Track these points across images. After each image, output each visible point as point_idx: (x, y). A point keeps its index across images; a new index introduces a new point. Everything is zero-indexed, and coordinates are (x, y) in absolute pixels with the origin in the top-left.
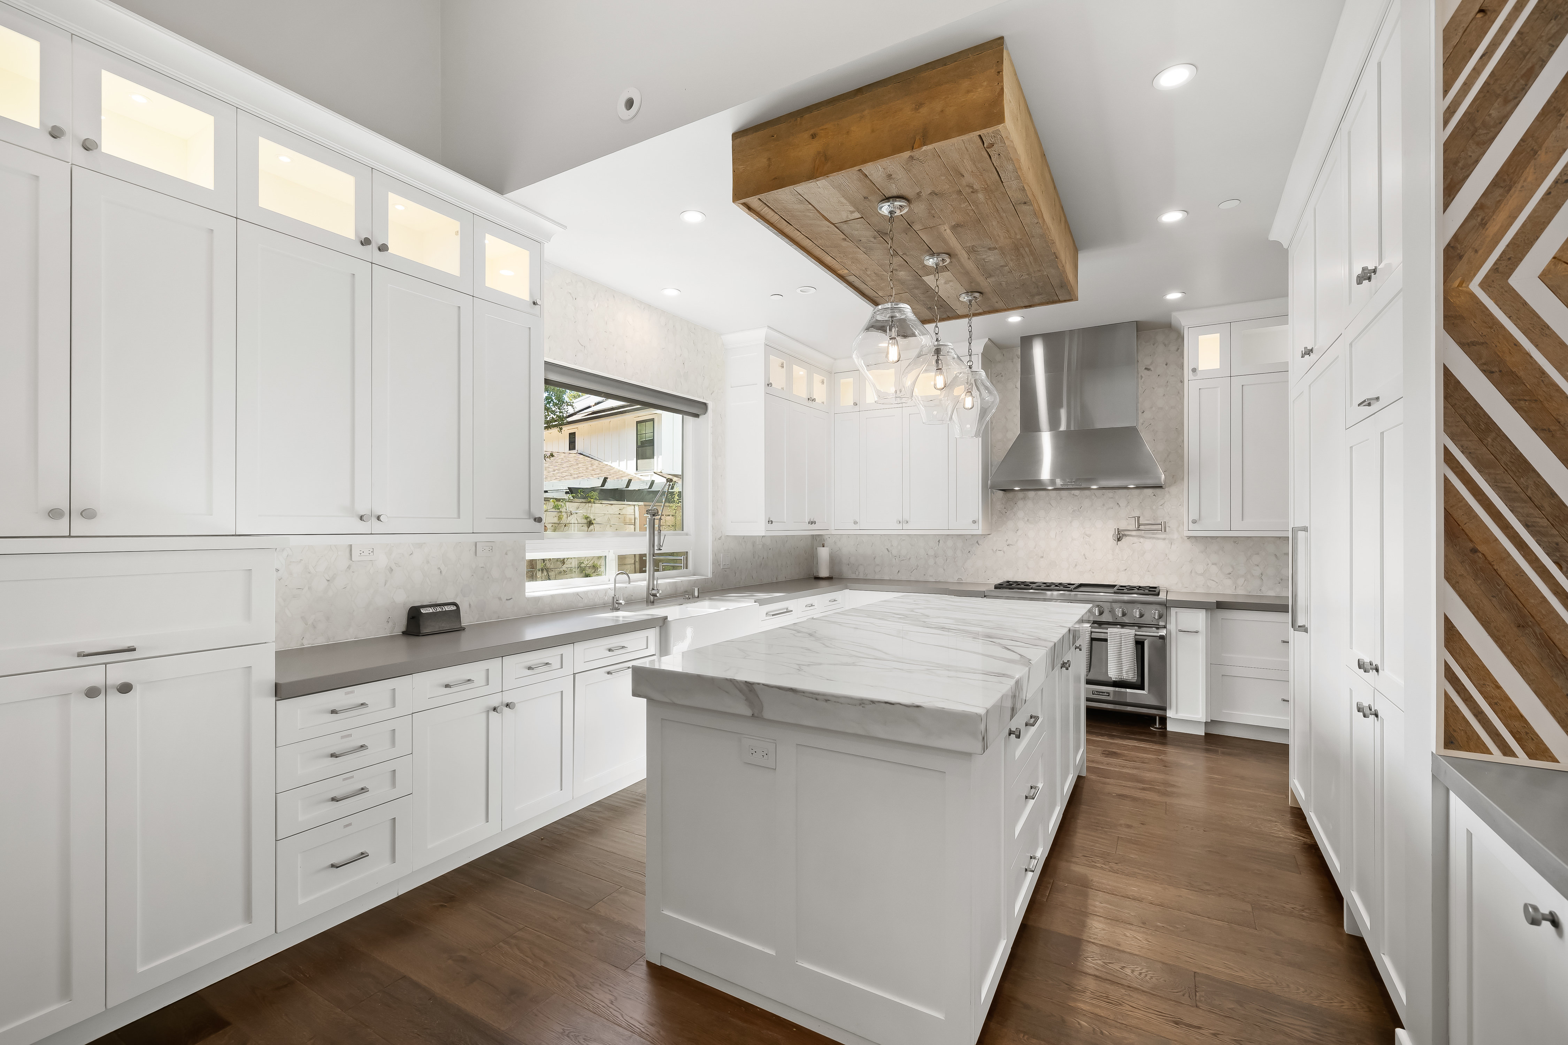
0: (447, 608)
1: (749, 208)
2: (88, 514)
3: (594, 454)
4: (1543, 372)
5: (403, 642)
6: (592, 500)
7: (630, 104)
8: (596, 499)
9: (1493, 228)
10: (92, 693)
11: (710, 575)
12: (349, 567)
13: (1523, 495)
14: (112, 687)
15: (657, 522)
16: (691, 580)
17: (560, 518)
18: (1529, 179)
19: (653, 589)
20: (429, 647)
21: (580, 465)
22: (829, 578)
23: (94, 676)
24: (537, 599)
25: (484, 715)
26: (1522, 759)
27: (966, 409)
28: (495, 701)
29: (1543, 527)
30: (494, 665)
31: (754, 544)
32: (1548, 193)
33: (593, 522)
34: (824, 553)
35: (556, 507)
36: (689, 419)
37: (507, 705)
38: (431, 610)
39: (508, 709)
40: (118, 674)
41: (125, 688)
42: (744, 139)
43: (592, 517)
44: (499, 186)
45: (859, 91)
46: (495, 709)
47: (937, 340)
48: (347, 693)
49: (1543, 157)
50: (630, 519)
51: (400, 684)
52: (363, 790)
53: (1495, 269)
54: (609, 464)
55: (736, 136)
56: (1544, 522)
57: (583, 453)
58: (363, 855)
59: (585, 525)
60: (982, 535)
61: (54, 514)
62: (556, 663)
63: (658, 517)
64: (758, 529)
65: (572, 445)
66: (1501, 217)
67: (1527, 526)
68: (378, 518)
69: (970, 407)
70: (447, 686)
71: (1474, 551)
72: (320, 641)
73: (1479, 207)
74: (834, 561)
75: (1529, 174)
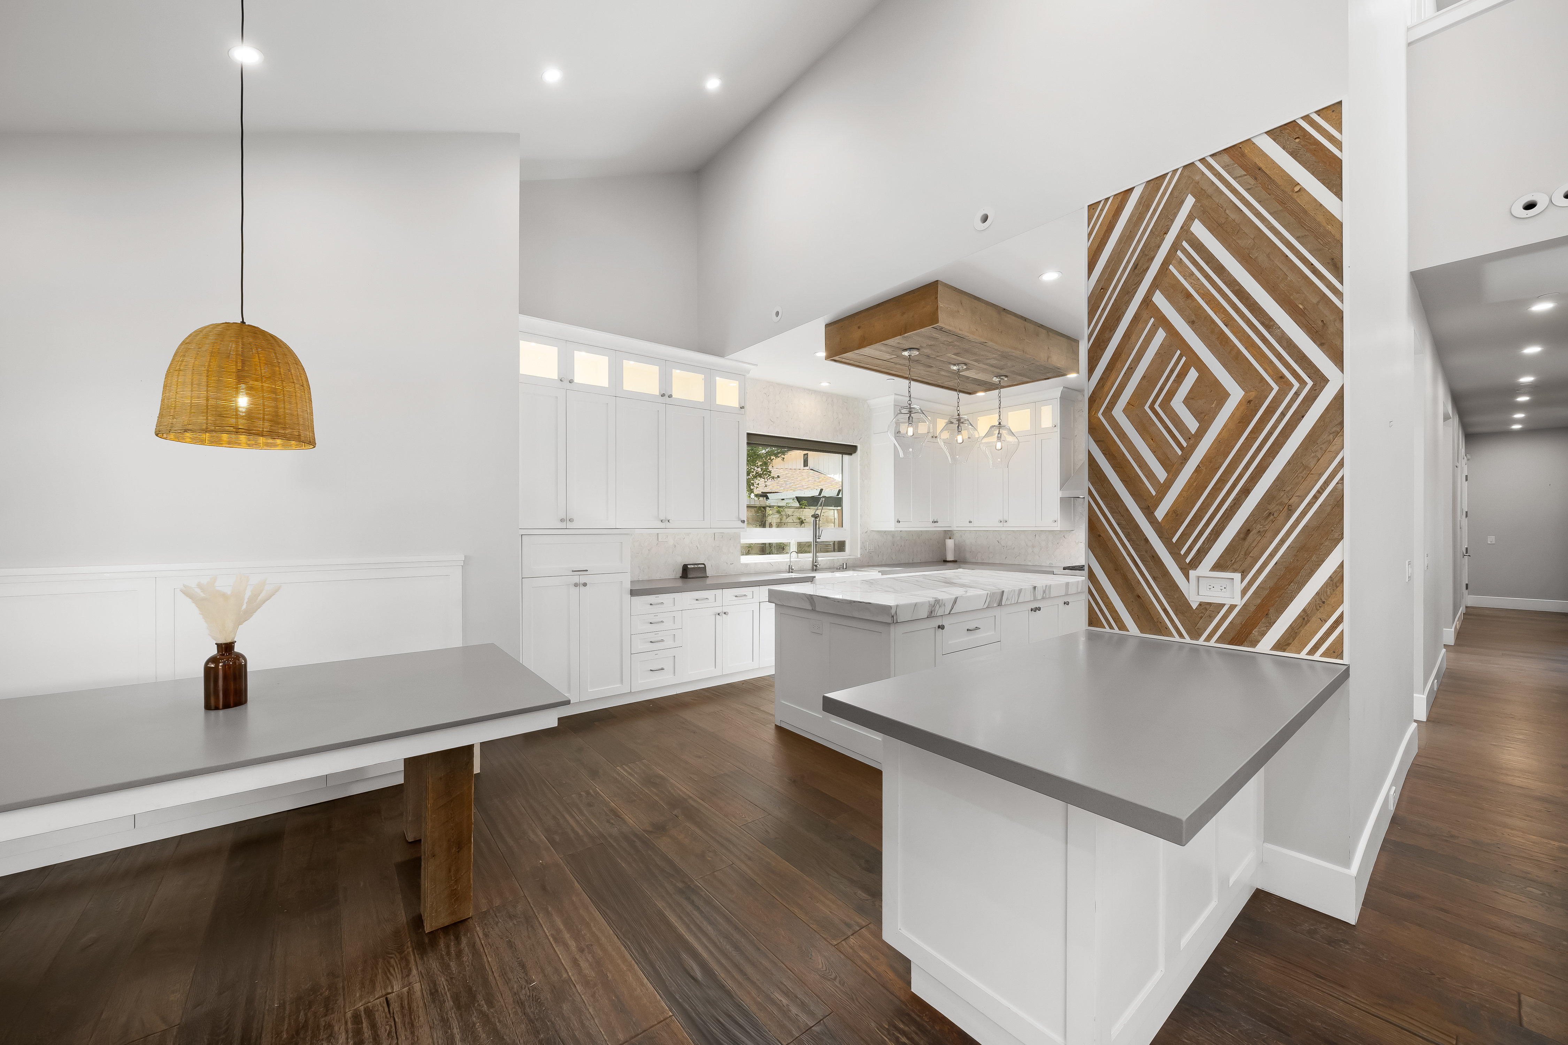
0: (700, 566)
1: (835, 361)
2: (571, 520)
3: (821, 470)
4: (1124, 454)
5: (681, 580)
6: (803, 506)
7: (777, 314)
8: (806, 506)
9: (1106, 388)
10: (576, 585)
11: (859, 556)
12: (657, 544)
13: (1117, 510)
14: (581, 584)
15: (818, 522)
16: (844, 558)
17: (781, 520)
18: (1119, 367)
19: (815, 562)
20: (691, 583)
21: (810, 478)
22: (954, 561)
23: (576, 579)
24: (746, 565)
25: (714, 616)
26: (1116, 630)
27: (997, 450)
28: (719, 610)
29: (1124, 525)
30: (718, 592)
31: (893, 536)
32: (1125, 373)
33: (804, 521)
34: (950, 543)
35: (778, 512)
36: (846, 457)
37: (725, 613)
38: (692, 566)
39: (725, 615)
40: (583, 579)
41: (585, 585)
42: (830, 328)
43: (803, 518)
44: (720, 354)
45: (878, 305)
46: (719, 614)
47: (959, 415)
48: (656, 597)
49: (1123, 356)
50: (831, 520)
51: (677, 596)
52: (662, 640)
53: (1107, 407)
54: (832, 476)
55: (827, 326)
56: (1124, 523)
57: (814, 469)
58: (662, 669)
59: (799, 524)
60: (1060, 531)
61: (562, 520)
62: (750, 596)
63: (818, 519)
64: (890, 526)
65: (806, 463)
66: (1109, 384)
67: (1118, 524)
68: (669, 521)
69: (1000, 448)
70: (697, 600)
71: (1100, 536)
72: (646, 578)
73: (1101, 379)
74: (958, 548)
75: (1118, 365)
